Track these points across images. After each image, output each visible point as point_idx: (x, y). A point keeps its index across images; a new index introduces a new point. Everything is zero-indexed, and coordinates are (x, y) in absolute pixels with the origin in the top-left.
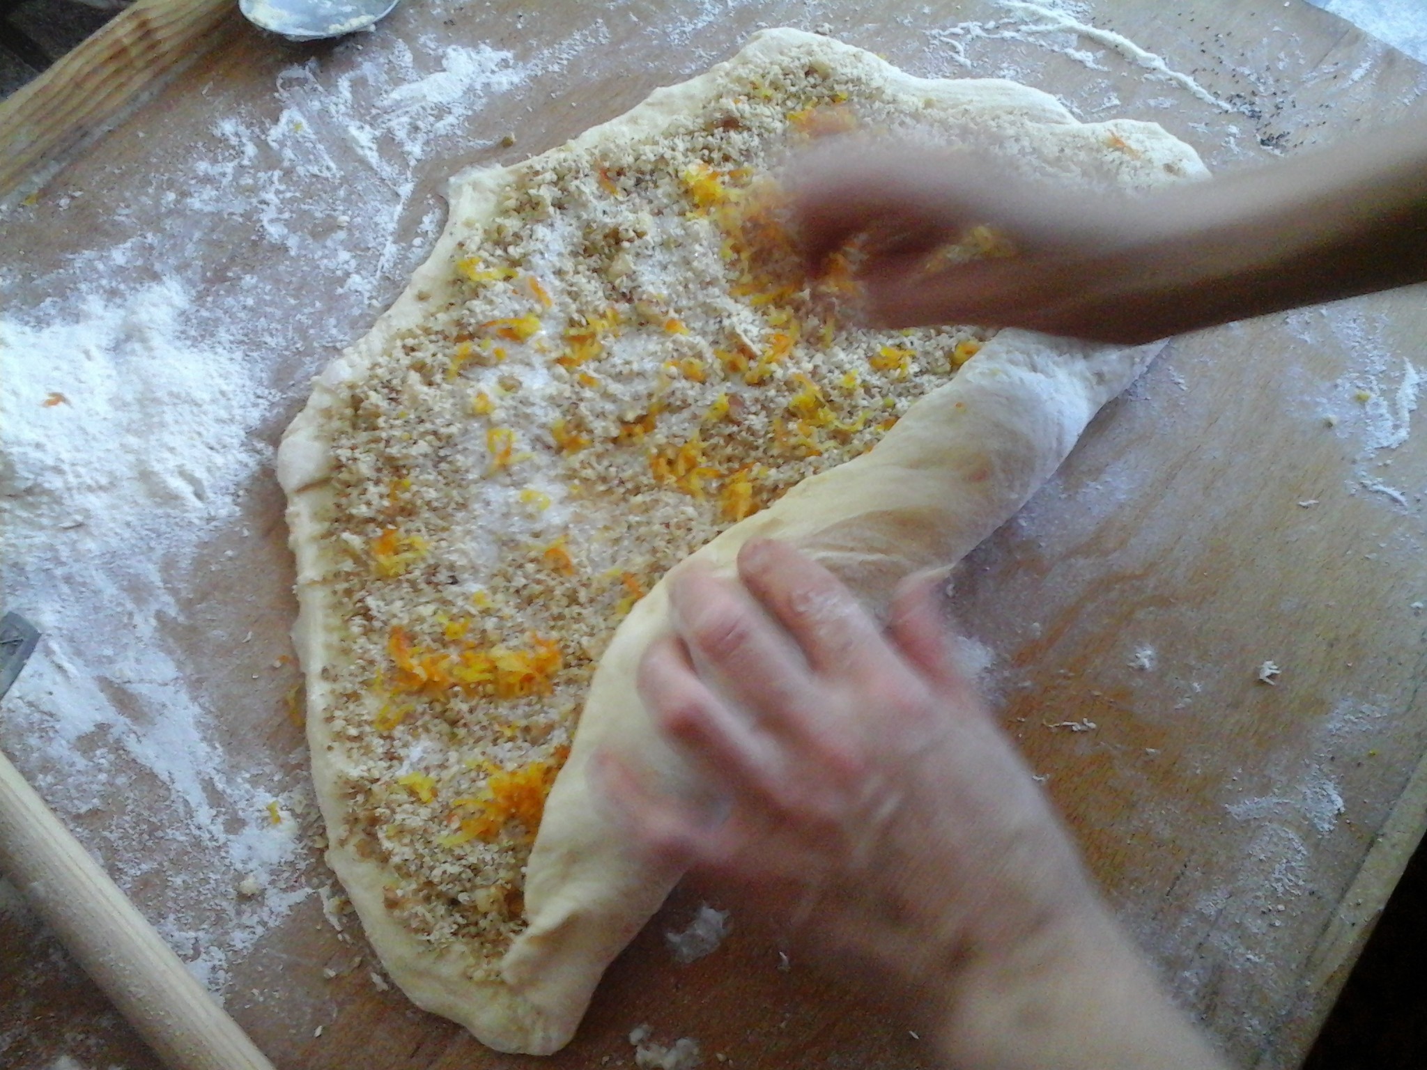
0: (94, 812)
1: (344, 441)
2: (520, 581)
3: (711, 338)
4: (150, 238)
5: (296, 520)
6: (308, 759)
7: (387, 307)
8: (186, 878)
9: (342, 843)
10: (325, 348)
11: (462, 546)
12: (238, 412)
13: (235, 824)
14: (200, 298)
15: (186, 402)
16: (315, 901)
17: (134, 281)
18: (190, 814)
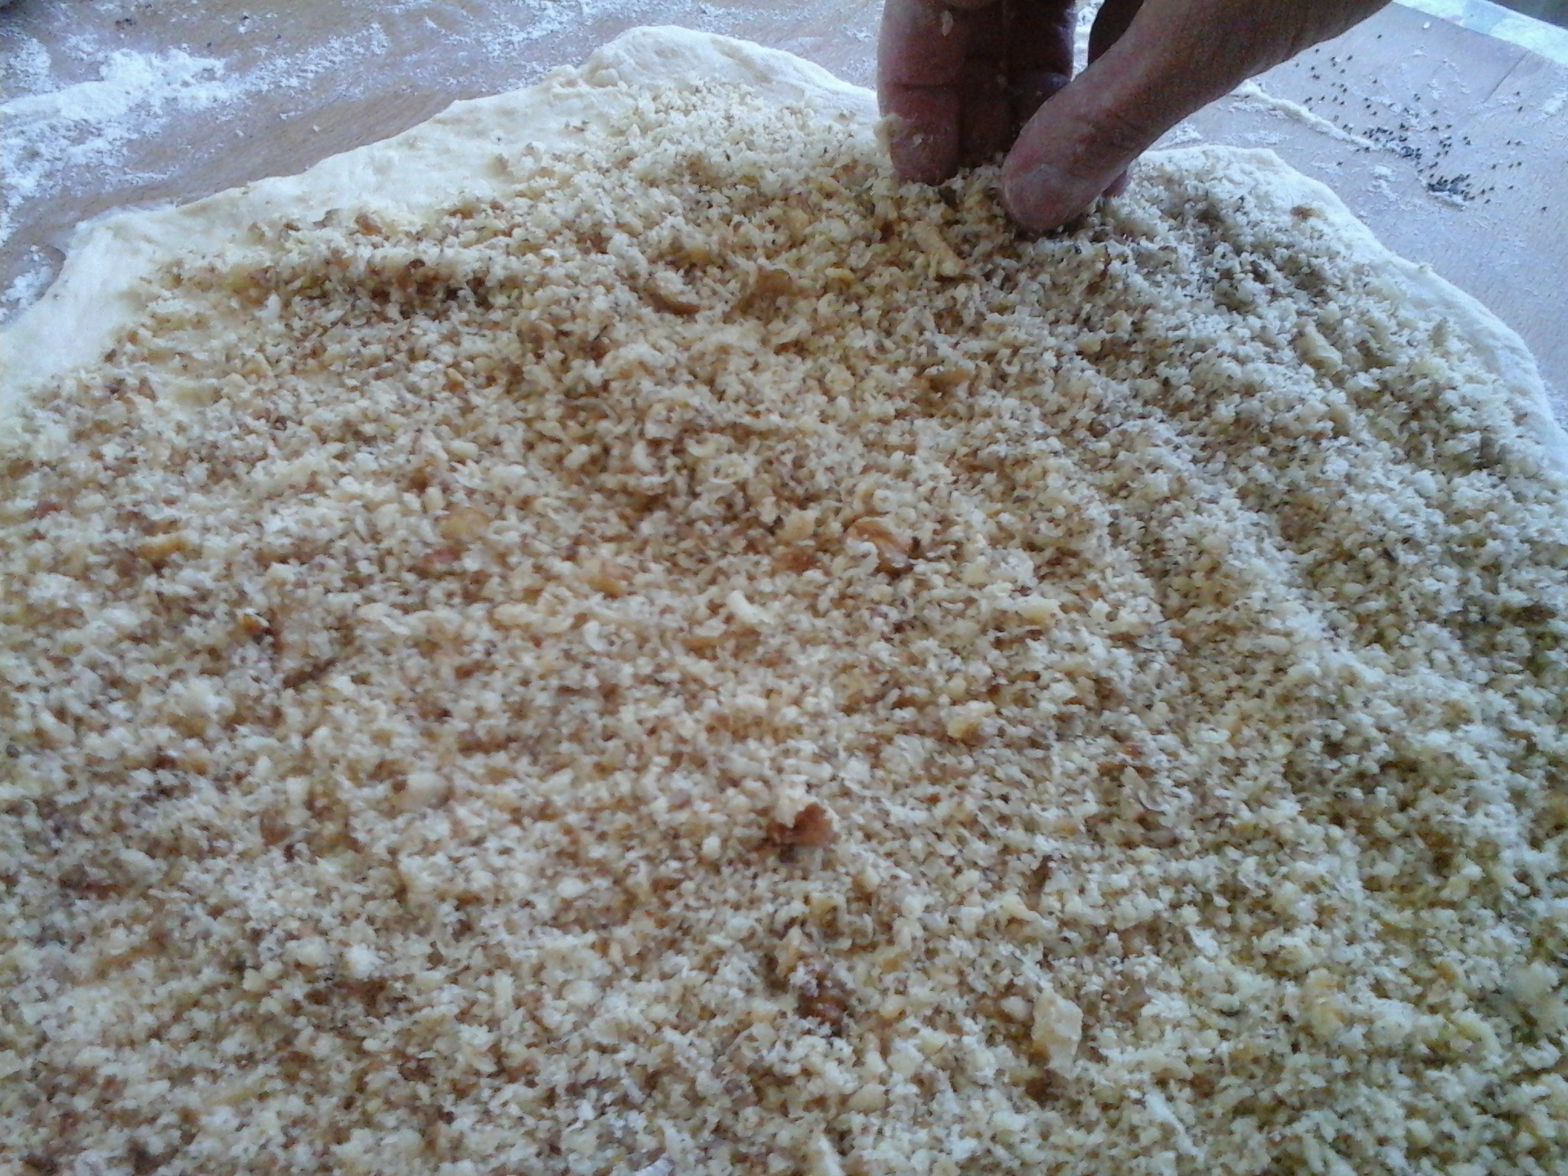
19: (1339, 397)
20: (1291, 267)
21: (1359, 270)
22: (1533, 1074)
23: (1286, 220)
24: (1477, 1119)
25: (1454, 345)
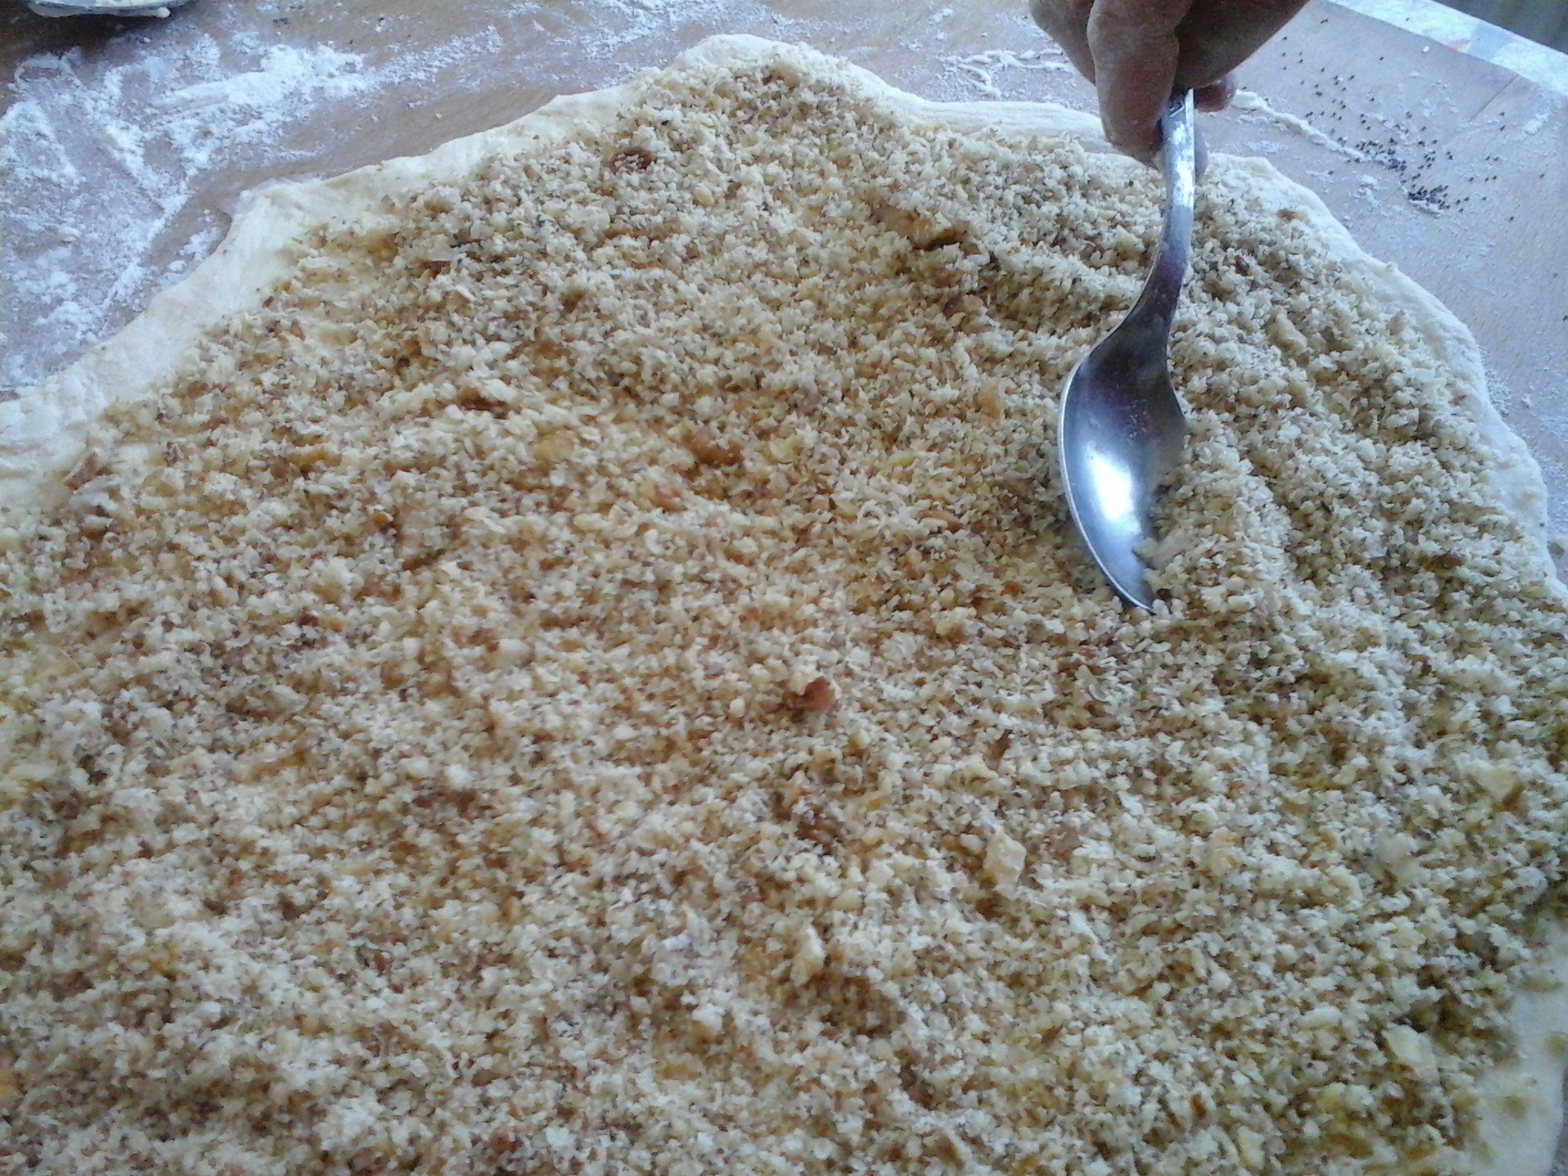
19: (1300, 375)
20: (1271, 263)
21: (1332, 267)
22: (1387, 916)
23: (1271, 221)
24: (1334, 944)
25: (1408, 334)
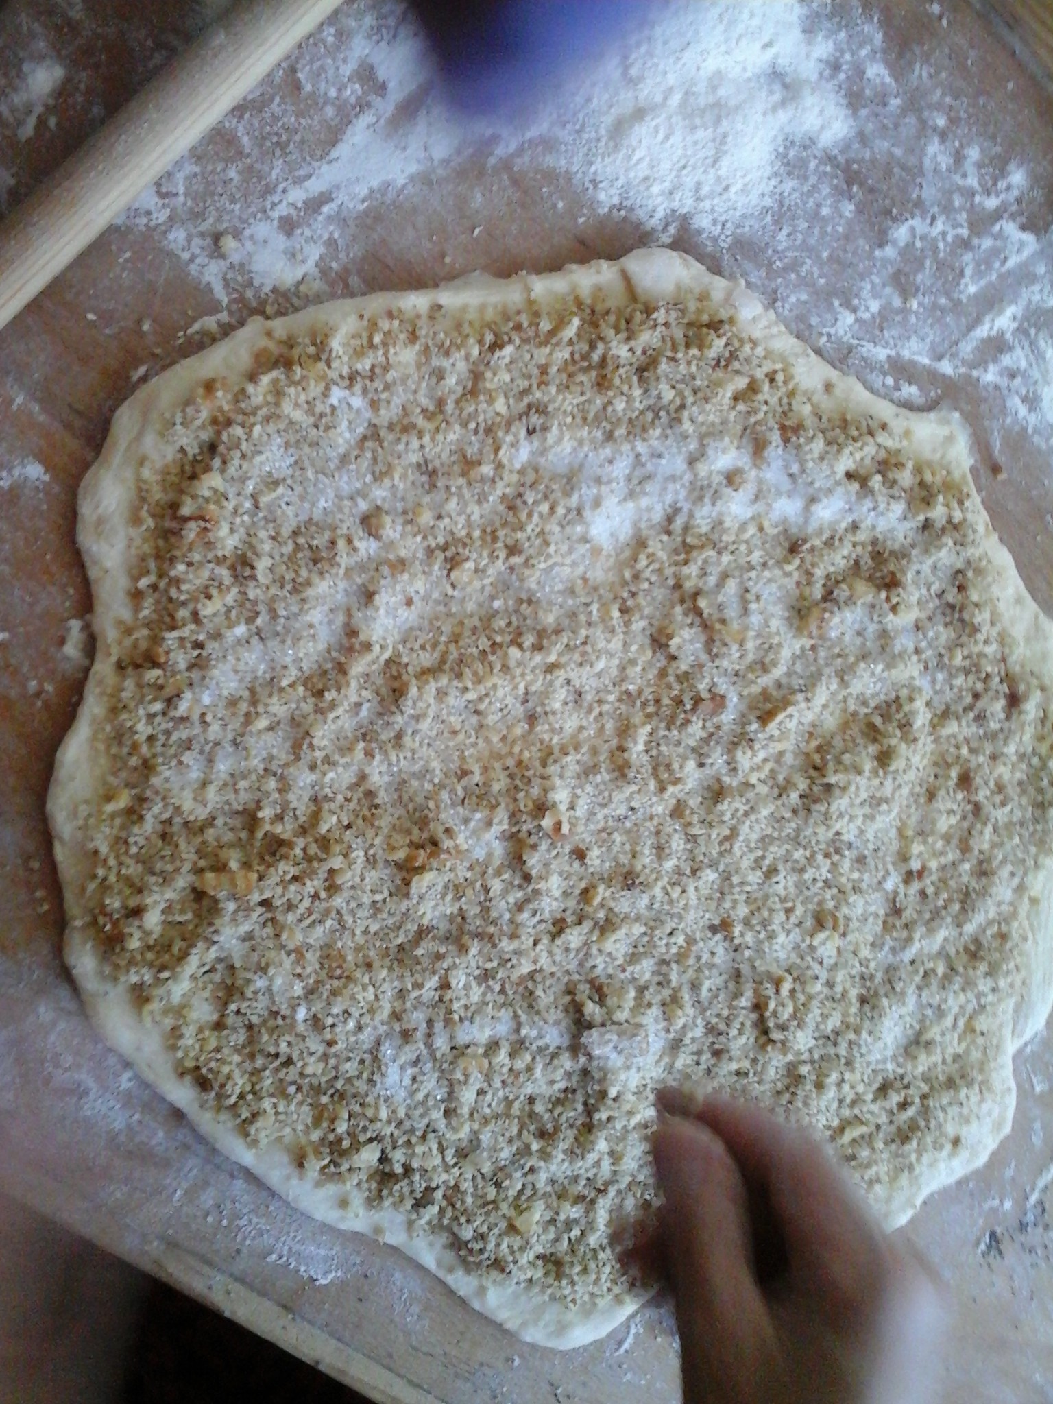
0: (297, 86)
1: (674, 314)
2: (530, 497)
3: (784, 681)
4: (895, 102)
5: (593, 270)
6: (352, 295)
7: (818, 352)
8: (235, 182)
9: (269, 334)
10: (775, 292)
11: (567, 438)
12: (707, 205)
13: (288, 226)
14: (830, 159)
15: (718, 150)
16: (214, 308)
17: (850, 89)
18: (299, 181)
23: (950, 1130)
